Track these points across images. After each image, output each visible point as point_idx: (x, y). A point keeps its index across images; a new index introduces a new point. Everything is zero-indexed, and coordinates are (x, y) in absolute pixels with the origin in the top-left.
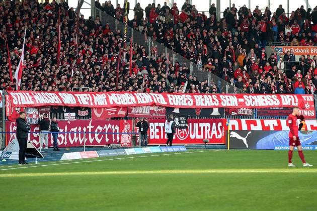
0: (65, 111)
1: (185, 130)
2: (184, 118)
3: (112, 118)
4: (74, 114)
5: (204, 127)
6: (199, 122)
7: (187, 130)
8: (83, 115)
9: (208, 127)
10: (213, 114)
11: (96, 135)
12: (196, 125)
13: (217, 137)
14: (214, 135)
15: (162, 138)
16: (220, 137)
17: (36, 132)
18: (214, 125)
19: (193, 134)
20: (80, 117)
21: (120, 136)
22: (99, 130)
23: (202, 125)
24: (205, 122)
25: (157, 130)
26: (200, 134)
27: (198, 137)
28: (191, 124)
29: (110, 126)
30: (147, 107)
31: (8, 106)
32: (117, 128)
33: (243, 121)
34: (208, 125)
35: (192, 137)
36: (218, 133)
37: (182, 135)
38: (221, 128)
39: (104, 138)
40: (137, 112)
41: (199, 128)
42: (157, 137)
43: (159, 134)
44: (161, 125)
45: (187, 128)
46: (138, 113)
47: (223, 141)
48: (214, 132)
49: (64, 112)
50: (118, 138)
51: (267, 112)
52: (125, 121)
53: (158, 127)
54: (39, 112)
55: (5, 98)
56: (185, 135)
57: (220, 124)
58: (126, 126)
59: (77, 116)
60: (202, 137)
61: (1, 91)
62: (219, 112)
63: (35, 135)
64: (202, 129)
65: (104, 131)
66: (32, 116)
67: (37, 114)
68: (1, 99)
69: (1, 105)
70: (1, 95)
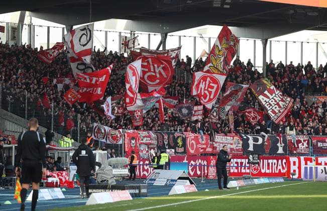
0: (167, 147)
1: (257, 165)
2: (257, 156)
3: (201, 155)
4: (173, 150)
5: (272, 163)
6: (268, 158)
7: (259, 165)
8: (180, 151)
9: (275, 163)
10: (278, 152)
11: (190, 168)
12: (266, 161)
13: (282, 172)
14: (280, 170)
15: (239, 171)
16: (284, 171)
17: (147, 165)
18: (280, 161)
19: (263, 169)
20: (178, 153)
21: (208, 170)
22: (192, 165)
23: (270, 161)
24: (273, 158)
25: (236, 165)
26: (268, 169)
27: (268, 171)
28: (262, 160)
29: (200, 161)
31: (126, 143)
32: (205, 163)
33: (302, 158)
34: (275, 161)
35: (263, 171)
36: (283, 168)
37: (255, 169)
38: (285, 163)
39: (196, 171)
41: (268, 164)
42: (236, 171)
43: (237, 168)
44: (239, 161)
45: (258, 163)
47: (286, 175)
48: (280, 167)
49: (166, 149)
50: (206, 172)
51: (320, 151)
52: (212, 157)
53: (237, 163)
54: (148, 148)
55: (124, 135)
56: (258, 169)
57: (284, 161)
58: (212, 161)
59: (176, 152)
60: (271, 172)
61: (121, 130)
62: (283, 151)
63: (146, 168)
64: (271, 165)
65: (196, 165)
66: (142, 152)
67: (147, 150)
68: (120, 136)
69: (120, 142)
70: (120, 133)
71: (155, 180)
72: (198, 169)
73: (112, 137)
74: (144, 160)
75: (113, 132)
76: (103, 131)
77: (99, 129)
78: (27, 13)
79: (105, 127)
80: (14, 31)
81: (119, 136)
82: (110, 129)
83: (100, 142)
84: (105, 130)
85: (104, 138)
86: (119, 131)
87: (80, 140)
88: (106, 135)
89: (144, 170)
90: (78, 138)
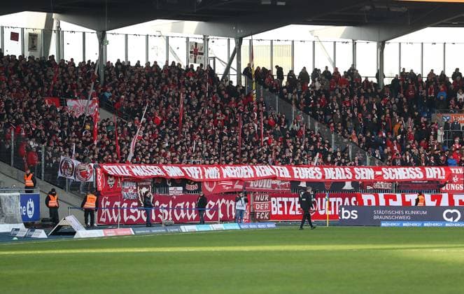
0: (170, 185)
3: (226, 193)
4: (181, 188)
5: (335, 203)
6: (329, 197)
7: (315, 205)
8: (191, 189)
9: (339, 203)
10: (345, 188)
15: (286, 213)
17: (134, 207)
18: (347, 200)
19: (322, 209)
20: (189, 191)
22: (210, 206)
23: (333, 200)
24: (336, 196)
25: (280, 206)
26: (330, 209)
27: (328, 213)
28: (319, 199)
29: (223, 201)
30: (268, 181)
31: (99, 180)
32: (233, 203)
33: (381, 196)
34: (340, 199)
35: (321, 213)
38: (355, 202)
39: (217, 214)
40: (256, 186)
41: (330, 203)
42: (281, 213)
43: (282, 209)
44: (285, 200)
45: (314, 203)
46: (258, 187)
49: (168, 187)
50: (233, 214)
51: (408, 186)
53: (282, 203)
54: (137, 186)
55: (96, 171)
56: (313, 211)
57: (354, 199)
59: (184, 190)
60: (333, 213)
61: (92, 165)
62: (352, 186)
63: (133, 211)
64: (333, 204)
65: (216, 206)
66: (127, 190)
67: (135, 188)
68: (91, 172)
69: (91, 179)
70: (91, 168)
72: (220, 211)
73: (81, 173)
74: (129, 202)
75: (82, 167)
76: (71, 166)
77: (66, 164)
78: (54, 15)
79: (73, 160)
80: (33, 39)
81: (89, 171)
82: (79, 163)
83: (67, 180)
84: (73, 165)
85: (72, 175)
86: (90, 165)
87: (44, 177)
88: (74, 171)
89: (129, 213)
90: (43, 175)
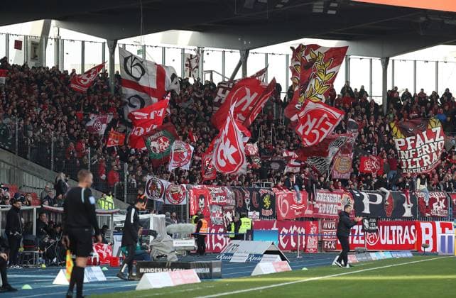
0: (249, 209)
1: (375, 233)
2: (374, 221)
3: (297, 219)
4: (258, 214)
5: (396, 231)
6: (390, 224)
7: (377, 234)
8: (267, 215)
9: (400, 231)
10: (405, 215)
11: (281, 238)
12: (387, 228)
13: (410, 243)
14: (407, 240)
16: (413, 242)
17: (221, 234)
18: (407, 228)
19: (383, 238)
20: (264, 217)
21: (306, 241)
22: (284, 233)
23: (393, 228)
24: (397, 224)
26: (391, 238)
27: (390, 242)
28: (381, 227)
29: (295, 228)
30: (335, 206)
31: (192, 203)
32: (303, 230)
33: (438, 223)
34: (400, 228)
35: (383, 242)
36: (412, 238)
37: (372, 239)
38: (414, 231)
39: (290, 243)
40: (324, 212)
41: (391, 232)
45: (377, 231)
46: (325, 213)
47: (416, 247)
48: (407, 237)
49: (248, 211)
50: (304, 243)
52: (311, 223)
54: (223, 210)
55: (190, 193)
56: (375, 240)
57: (413, 227)
58: (312, 229)
59: (261, 216)
60: (394, 243)
61: (184, 185)
62: (412, 214)
63: (219, 238)
64: (394, 233)
65: (289, 233)
66: (214, 215)
67: (221, 212)
68: (184, 194)
69: (184, 202)
70: (184, 189)
71: (232, 255)
72: (292, 240)
73: (173, 196)
74: (217, 227)
75: (174, 188)
76: (160, 187)
77: (154, 184)
79: (162, 181)
80: (35, 48)
81: (182, 193)
82: (169, 183)
83: (155, 203)
84: (162, 186)
85: (160, 197)
86: (182, 186)
88: (164, 192)
89: (217, 241)
90: (125, 196)
